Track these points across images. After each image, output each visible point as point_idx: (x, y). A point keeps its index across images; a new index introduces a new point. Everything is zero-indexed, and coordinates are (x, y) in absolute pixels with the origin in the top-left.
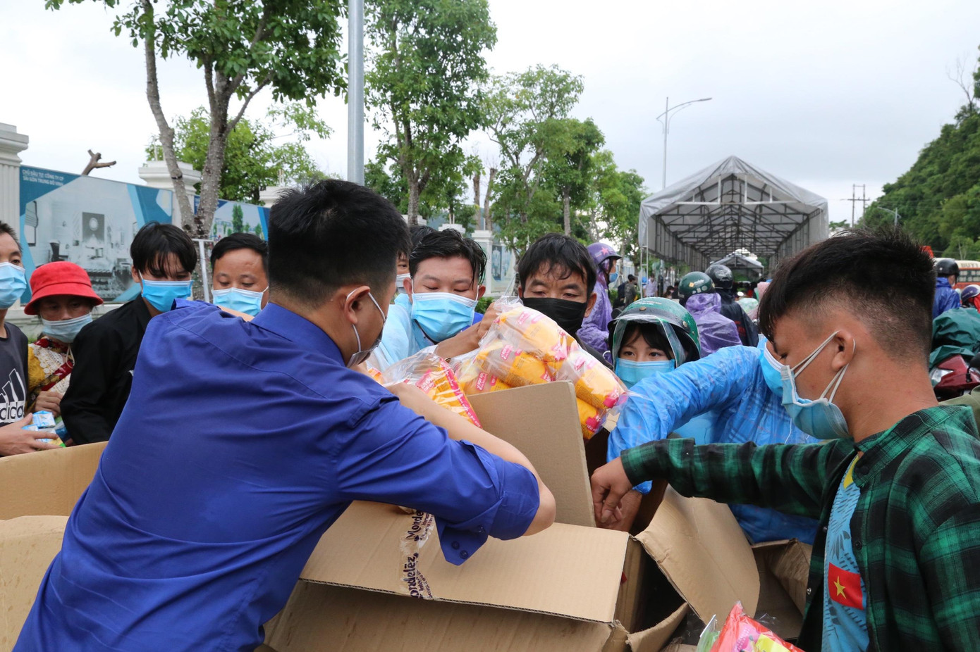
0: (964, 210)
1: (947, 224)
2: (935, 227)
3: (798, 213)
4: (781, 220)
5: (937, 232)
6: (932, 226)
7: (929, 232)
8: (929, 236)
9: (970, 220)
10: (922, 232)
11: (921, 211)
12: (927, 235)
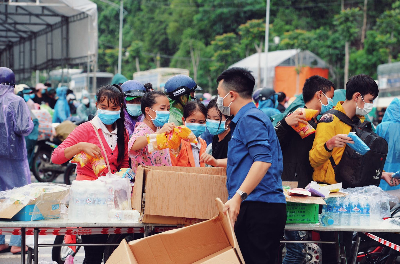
0: (194, 8)
1: (176, 24)
2: (163, 26)
3: (56, 15)
4: (30, 20)
5: (165, 33)
6: (159, 26)
7: (156, 33)
8: (156, 37)
9: (201, 20)
10: (149, 32)
11: (147, 7)
12: (153, 35)
